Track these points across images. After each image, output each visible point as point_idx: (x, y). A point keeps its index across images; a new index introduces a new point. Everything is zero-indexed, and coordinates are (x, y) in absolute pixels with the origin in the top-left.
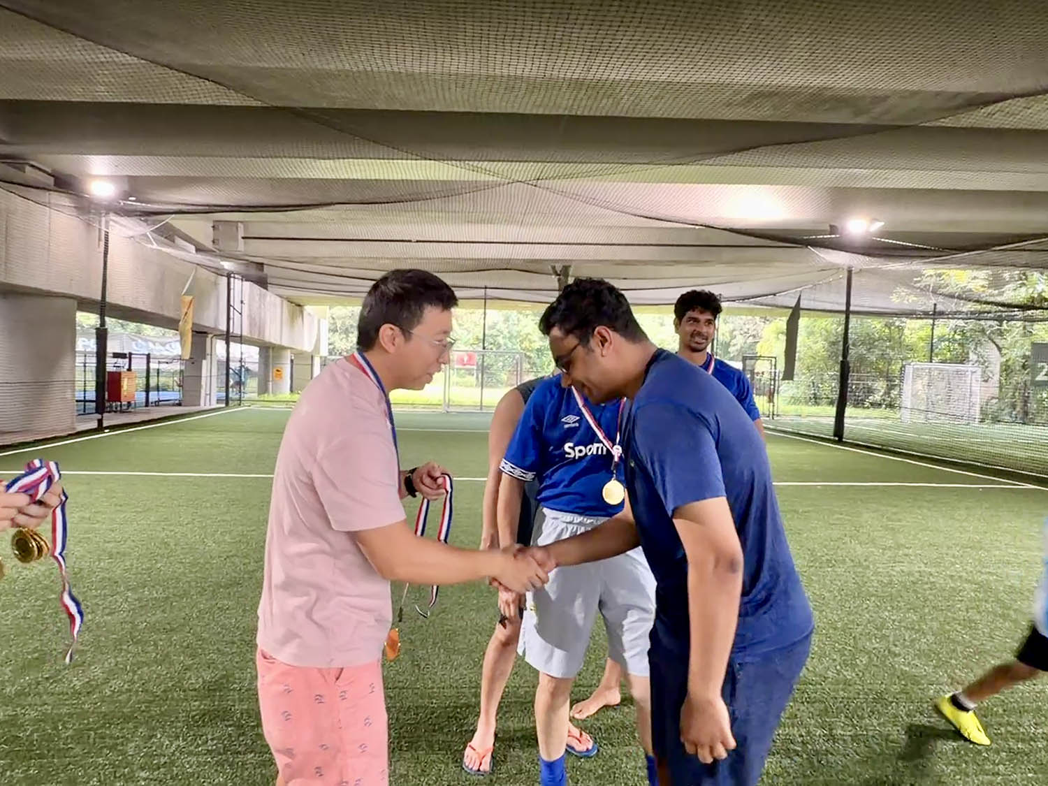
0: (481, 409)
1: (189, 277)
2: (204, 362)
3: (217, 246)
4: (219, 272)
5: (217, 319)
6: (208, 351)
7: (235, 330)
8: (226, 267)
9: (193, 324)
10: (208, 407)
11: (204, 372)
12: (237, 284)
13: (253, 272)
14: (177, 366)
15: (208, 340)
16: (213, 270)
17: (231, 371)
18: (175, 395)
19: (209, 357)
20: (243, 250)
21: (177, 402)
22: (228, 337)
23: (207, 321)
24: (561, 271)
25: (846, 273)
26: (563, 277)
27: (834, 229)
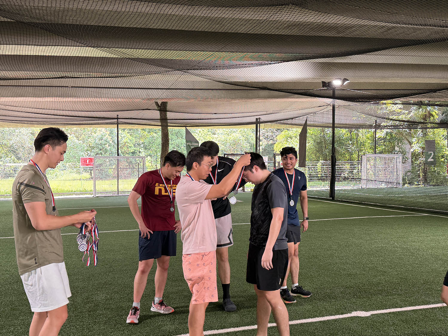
0: (118, 194)
24: (161, 104)
25: (331, 108)
26: (163, 108)
27: (324, 84)
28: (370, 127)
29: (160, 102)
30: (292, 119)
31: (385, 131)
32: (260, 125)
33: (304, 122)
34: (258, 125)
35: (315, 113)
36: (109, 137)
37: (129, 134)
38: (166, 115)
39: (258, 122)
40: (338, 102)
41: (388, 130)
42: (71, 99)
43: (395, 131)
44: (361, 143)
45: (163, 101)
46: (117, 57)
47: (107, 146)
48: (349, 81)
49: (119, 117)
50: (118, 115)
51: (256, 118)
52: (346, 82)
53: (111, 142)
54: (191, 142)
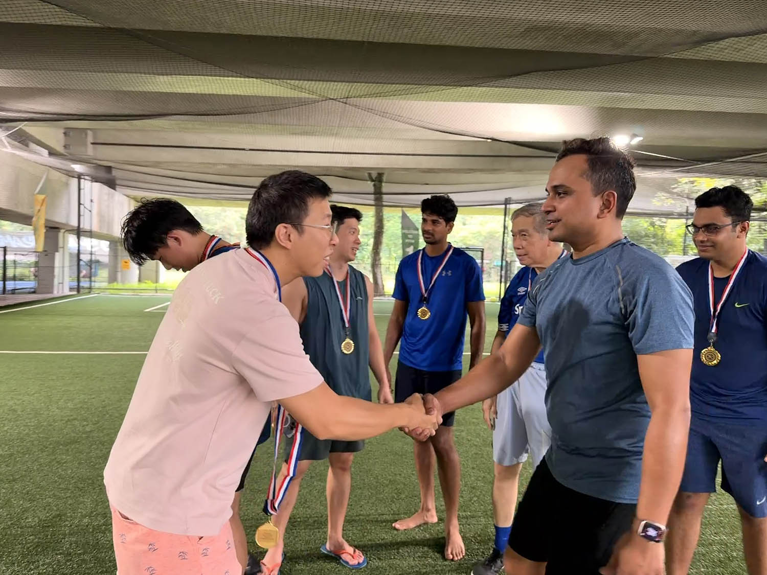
1: (41, 178)
2: (57, 255)
3: (67, 151)
4: (70, 174)
5: (68, 215)
6: (61, 244)
7: (85, 226)
8: (76, 170)
9: (47, 220)
10: (61, 294)
11: (57, 263)
12: (86, 184)
13: (102, 174)
14: (32, 259)
15: (61, 235)
16: (64, 172)
17: (81, 263)
18: (30, 284)
19: (61, 250)
20: (92, 154)
21: (33, 290)
22: (79, 232)
23: (59, 218)
29: (374, 175)
45: (377, 172)
51: (506, 199)
52: (637, 139)
54: (408, 229)
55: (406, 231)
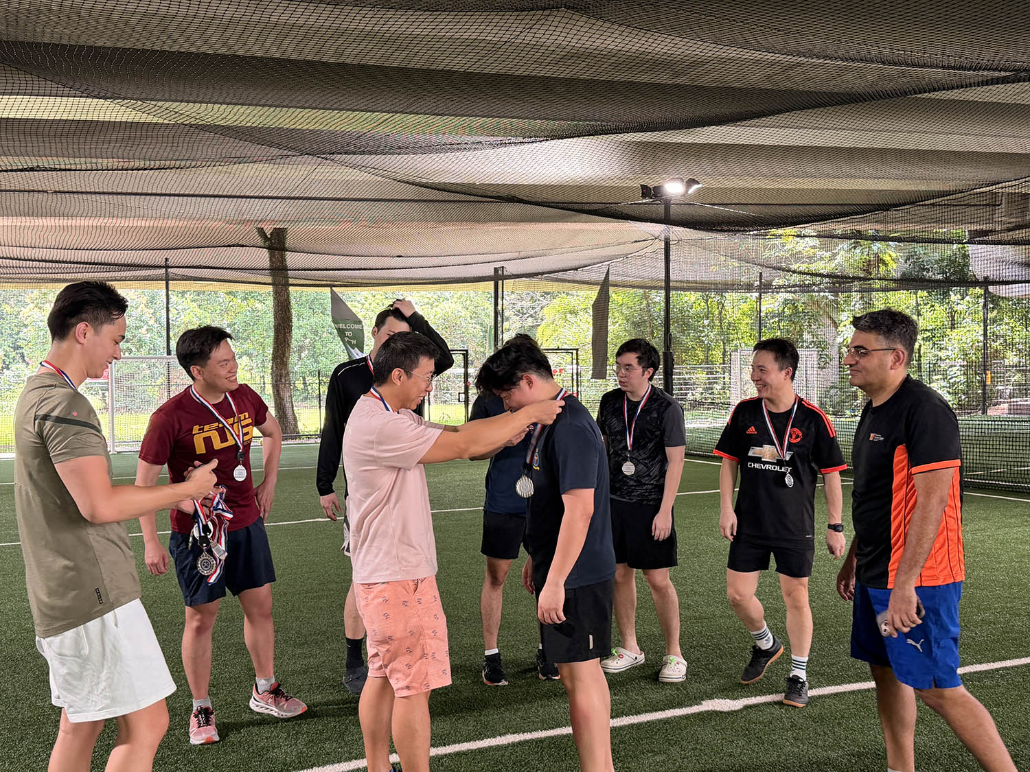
24: (271, 234)
25: (662, 244)
26: (276, 242)
27: (646, 191)
28: (749, 287)
29: (268, 230)
30: (576, 269)
31: (782, 296)
32: (503, 283)
33: (603, 277)
34: (500, 282)
35: (626, 256)
36: (146, 310)
37: (195, 304)
38: (283, 260)
39: (498, 277)
40: (677, 232)
41: (790, 296)
42: (52, 221)
43: (805, 298)
44: (729, 323)
45: (275, 227)
46: (161, 121)
47: (144, 330)
48: (700, 186)
49: (170, 263)
50: (167, 260)
51: (495, 268)
52: (695, 187)
53: (151, 322)
54: (345, 321)
55: (341, 326)
